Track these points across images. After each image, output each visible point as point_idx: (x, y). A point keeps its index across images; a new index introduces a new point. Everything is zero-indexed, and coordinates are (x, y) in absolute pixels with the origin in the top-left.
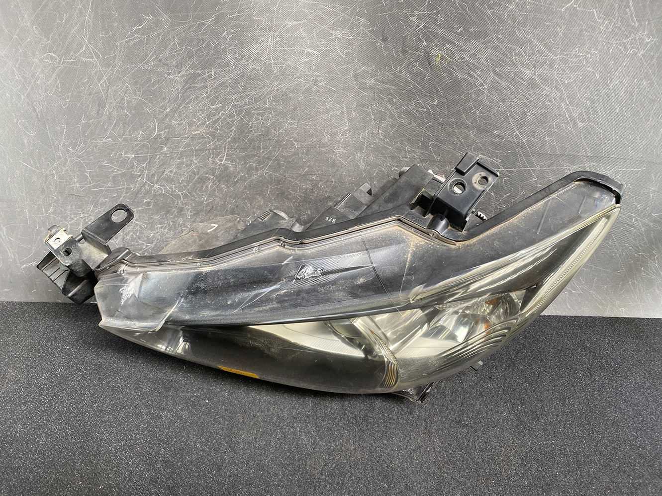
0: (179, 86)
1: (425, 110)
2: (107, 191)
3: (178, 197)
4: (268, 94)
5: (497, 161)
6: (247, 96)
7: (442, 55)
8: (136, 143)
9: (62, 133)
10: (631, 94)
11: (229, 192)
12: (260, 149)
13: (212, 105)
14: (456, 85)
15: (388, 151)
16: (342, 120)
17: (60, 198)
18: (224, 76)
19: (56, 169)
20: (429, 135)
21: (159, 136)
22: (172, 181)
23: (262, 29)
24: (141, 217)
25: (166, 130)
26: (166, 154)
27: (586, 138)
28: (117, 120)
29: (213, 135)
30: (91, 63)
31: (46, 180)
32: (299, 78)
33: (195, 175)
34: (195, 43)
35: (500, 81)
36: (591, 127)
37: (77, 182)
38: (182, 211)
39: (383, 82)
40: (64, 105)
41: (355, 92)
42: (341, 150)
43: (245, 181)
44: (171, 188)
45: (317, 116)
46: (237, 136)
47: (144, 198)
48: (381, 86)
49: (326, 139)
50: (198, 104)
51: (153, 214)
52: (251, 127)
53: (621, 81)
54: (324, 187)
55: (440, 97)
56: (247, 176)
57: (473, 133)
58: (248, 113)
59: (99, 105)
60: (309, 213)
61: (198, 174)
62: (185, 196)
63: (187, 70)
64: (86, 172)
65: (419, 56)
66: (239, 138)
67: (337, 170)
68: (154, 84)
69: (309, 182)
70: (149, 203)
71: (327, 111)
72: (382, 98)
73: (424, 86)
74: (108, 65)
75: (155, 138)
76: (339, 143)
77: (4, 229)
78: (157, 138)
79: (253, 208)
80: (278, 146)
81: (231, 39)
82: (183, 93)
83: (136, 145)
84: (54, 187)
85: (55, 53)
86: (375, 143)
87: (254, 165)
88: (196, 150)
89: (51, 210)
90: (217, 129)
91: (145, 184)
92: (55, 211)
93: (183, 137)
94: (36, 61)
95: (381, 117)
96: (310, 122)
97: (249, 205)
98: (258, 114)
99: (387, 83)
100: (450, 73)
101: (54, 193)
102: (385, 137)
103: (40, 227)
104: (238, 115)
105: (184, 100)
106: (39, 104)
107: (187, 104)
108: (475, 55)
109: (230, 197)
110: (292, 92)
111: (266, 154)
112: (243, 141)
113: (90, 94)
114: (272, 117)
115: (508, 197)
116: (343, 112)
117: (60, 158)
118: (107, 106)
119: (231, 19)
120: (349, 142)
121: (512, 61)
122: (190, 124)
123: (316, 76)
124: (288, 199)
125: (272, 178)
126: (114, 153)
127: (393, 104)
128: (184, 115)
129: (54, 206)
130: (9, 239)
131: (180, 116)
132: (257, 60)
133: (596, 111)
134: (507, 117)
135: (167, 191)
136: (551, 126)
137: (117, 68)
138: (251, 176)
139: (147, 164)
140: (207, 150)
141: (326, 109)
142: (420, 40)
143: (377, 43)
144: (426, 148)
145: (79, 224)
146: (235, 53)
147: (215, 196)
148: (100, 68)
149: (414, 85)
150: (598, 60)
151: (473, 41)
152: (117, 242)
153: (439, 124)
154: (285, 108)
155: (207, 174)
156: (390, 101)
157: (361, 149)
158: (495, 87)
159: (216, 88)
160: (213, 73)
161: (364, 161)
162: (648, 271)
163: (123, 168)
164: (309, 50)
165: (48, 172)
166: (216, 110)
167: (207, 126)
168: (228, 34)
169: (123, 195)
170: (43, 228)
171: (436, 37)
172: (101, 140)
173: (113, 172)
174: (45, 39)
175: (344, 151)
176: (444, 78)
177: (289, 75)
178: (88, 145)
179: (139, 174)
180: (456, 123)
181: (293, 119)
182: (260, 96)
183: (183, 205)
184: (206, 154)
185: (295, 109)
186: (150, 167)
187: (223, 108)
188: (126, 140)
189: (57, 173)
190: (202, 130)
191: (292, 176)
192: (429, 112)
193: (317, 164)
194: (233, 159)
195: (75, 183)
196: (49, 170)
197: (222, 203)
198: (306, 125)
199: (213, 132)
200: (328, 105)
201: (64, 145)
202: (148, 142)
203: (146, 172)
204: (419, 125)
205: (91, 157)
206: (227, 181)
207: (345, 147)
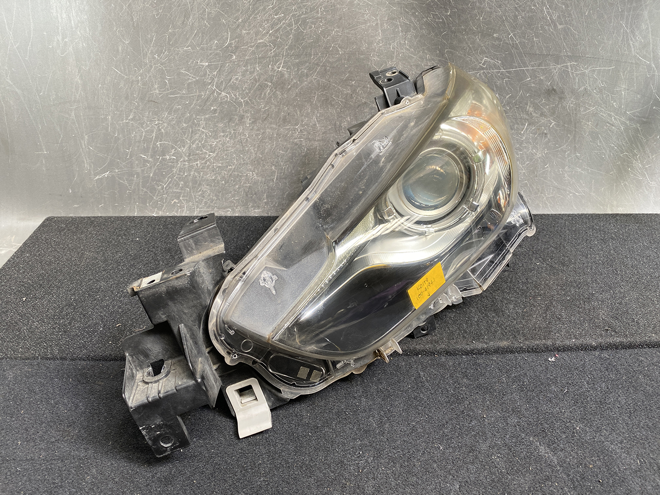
1: (441, 20)
2: (181, 98)
3: (240, 104)
4: (321, 5)
5: (498, 62)
6: (304, 6)
8: (210, 52)
9: (151, 41)
11: (283, 99)
12: (311, 55)
13: (276, 15)
15: (413, 60)
16: (377, 31)
17: (140, 104)
19: (141, 75)
20: (444, 43)
21: (230, 44)
22: (237, 88)
24: (208, 125)
25: (237, 40)
26: (234, 62)
27: (565, 38)
28: (198, 30)
29: (274, 42)
31: (132, 85)
33: (256, 82)
36: (568, 28)
37: (158, 88)
38: (242, 119)
40: (157, 15)
41: (386, 7)
42: (376, 58)
43: (297, 88)
44: (236, 96)
45: (357, 26)
46: (294, 43)
47: (211, 105)
48: (406, 1)
49: (364, 47)
50: (264, 14)
51: (217, 122)
52: (305, 35)
54: (361, 93)
55: (452, 8)
56: (298, 82)
57: (478, 38)
58: (304, 22)
59: (185, 16)
60: (349, 120)
61: (259, 80)
62: (247, 103)
64: (166, 79)
66: (295, 46)
69: (349, 88)
70: (215, 110)
71: (365, 22)
72: (407, 13)
76: (374, 51)
77: (86, 137)
78: (228, 47)
79: (302, 115)
80: (325, 52)
82: (254, 5)
83: (211, 54)
84: (137, 93)
86: (403, 52)
87: (305, 71)
88: (259, 58)
89: (131, 117)
90: (277, 38)
91: (213, 92)
92: (134, 117)
93: (250, 46)
95: (406, 29)
96: (351, 30)
97: (298, 113)
98: (312, 23)
101: (136, 99)
102: (410, 47)
103: (119, 134)
104: (296, 24)
105: (254, 11)
106: (137, 14)
107: (256, 15)
109: (284, 104)
111: (316, 60)
112: (298, 48)
113: (179, 6)
114: (323, 25)
115: (509, 97)
116: (377, 24)
117: (147, 64)
118: (191, 17)
120: (382, 51)
122: (257, 33)
124: (332, 105)
125: (319, 84)
126: (191, 60)
127: (415, 17)
128: (253, 25)
129: (135, 112)
130: (89, 148)
131: (250, 25)
133: (570, 14)
134: (503, 21)
135: (232, 99)
136: (537, 28)
138: (302, 83)
139: (217, 72)
140: (268, 57)
141: (365, 20)
144: (443, 55)
145: (153, 132)
147: (271, 103)
152: (184, 151)
153: (452, 32)
154: (334, 17)
155: (266, 81)
156: (414, 14)
157: (392, 58)
162: (634, 171)
163: (198, 76)
165: (134, 78)
166: (279, 20)
167: (270, 35)
169: (194, 102)
170: (120, 136)
172: (182, 49)
173: (189, 79)
175: (378, 59)
178: (171, 53)
179: (210, 81)
180: (465, 30)
181: (339, 28)
182: (314, 6)
183: (243, 112)
184: (267, 61)
185: (340, 19)
186: (220, 75)
187: (284, 18)
188: (202, 49)
189: (142, 79)
190: (267, 38)
191: (336, 82)
192: (444, 23)
193: (356, 70)
194: (289, 66)
195: (155, 90)
196: (135, 76)
197: (277, 110)
198: (349, 33)
199: (274, 40)
200: (366, 17)
201: (152, 52)
202: (220, 51)
203: (216, 79)
204: (436, 35)
205: (173, 65)
206: (282, 88)
207: (379, 55)
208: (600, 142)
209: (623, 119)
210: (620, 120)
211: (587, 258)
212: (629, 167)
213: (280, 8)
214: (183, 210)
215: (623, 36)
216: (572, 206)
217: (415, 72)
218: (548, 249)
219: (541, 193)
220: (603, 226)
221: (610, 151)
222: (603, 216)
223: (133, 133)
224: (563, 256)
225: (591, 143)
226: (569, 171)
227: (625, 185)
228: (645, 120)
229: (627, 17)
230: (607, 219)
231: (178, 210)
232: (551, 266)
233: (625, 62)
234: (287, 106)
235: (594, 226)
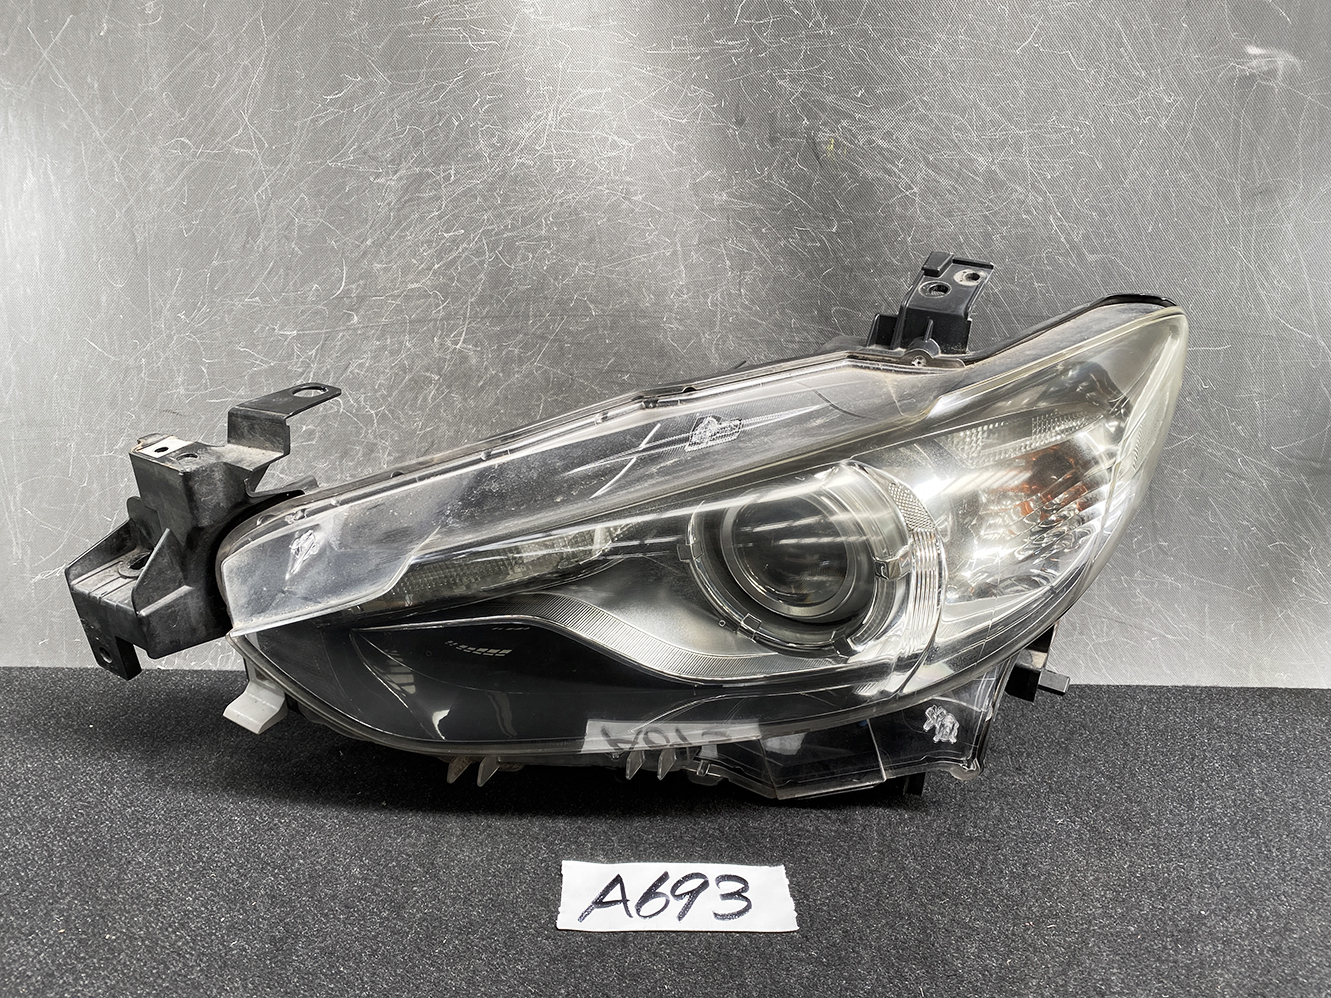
0: (392, 198)
1: (818, 244)
3: (368, 420)
4: (546, 211)
6: (510, 213)
7: (836, 140)
8: (302, 308)
9: (172, 284)
10: (1166, 198)
11: (466, 409)
12: (527, 318)
13: (447, 231)
14: (865, 192)
15: (761, 330)
16: (675, 267)
17: (143, 417)
18: (472, 177)
19: (147, 355)
20: (829, 293)
21: (347, 292)
22: (362, 385)
23: (538, 96)
24: (293, 465)
25: (361, 282)
26: (355, 330)
28: (276, 262)
29: (444, 290)
30: (248, 156)
31: (125, 377)
32: (600, 184)
33: (405, 373)
34: (426, 119)
35: (938, 177)
36: (1111, 261)
37: (183, 384)
38: (372, 451)
39: (741, 198)
40: (188, 231)
41: (695, 217)
42: (675, 326)
43: (498, 387)
44: (357, 401)
45: (630, 256)
47: (303, 422)
48: (739, 205)
49: (647, 301)
50: (422, 230)
51: (315, 458)
52: (514, 274)
53: (1142, 175)
55: (841, 217)
56: (501, 375)
58: (510, 246)
59: (249, 234)
61: (411, 369)
62: (383, 418)
63: (410, 168)
64: (204, 364)
65: (798, 145)
66: (491, 297)
67: (669, 365)
68: (348, 195)
69: (616, 388)
70: (310, 434)
71: (648, 248)
72: (743, 229)
73: (812, 199)
74: (274, 162)
75: (340, 298)
76: (671, 310)
77: (19, 487)
78: (343, 298)
80: (560, 312)
81: (487, 111)
82: (399, 210)
83: (303, 312)
84: (136, 394)
85: (189, 137)
86: (736, 314)
87: (516, 351)
88: (410, 322)
89: (120, 445)
90: (452, 279)
93: (391, 296)
94: (155, 150)
95: (742, 266)
96: (617, 266)
98: (527, 249)
99: (748, 199)
100: (853, 171)
101: (135, 405)
102: (752, 301)
103: (91, 483)
104: (491, 250)
105: (399, 223)
106: (144, 228)
107: (403, 230)
108: (889, 134)
109: (468, 421)
110: (587, 208)
111: (539, 328)
112: (499, 301)
113: (236, 212)
114: (552, 253)
116: (675, 253)
117: (160, 332)
118: (262, 235)
119: (488, 79)
120: (688, 311)
121: (952, 141)
122: (406, 269)
123: (628, 183)
125: (547, 380)
126: (260, 325)
127: (761, 237)
128: (396, 252)
129: (129, 435)
130: (23, 512)
131: (389, 253)
132: (528, 149)
133: (1112, 231)
134: (961, 245)
135: (348, 409)
136: (1039, 260)
137: (291, 165)
138: (509, 376)
139: (318, 349)
140: (431, 320)
141: (646, 244)
142: (798, 118)
143: (728, 128)
144: (828, 318)
146: (493, 135)
147: (440, 418)
148: (261, 165)
149: (794, 199)
150: (1094, 137)
151: (883, 111)
153: (845, 269)
154: (575, 237)
155: (428, 370)
156: (756, 231)
157: (712, 324)
158: (931, 190)
159: (456, 199)
160: (452, 172)
161: (717, 349)
162: (1305, 584)
163: (273, 358)
164: (616, 138)
165: (131, 362)
166: (454, 241)
167: (434, 273)
168: (482, 104)
170: (95, 485)
171: (823, 110)
172: (240, 301)
173: (253, 365)
174: (178, 115)
175: (681, 328)
176: (843, 180)
177: (581, 177)
178: (215, 309)
179: (300, 370)
180: (875, 264)
181: (588, 260)
182: (533, 214)
183: (375, 438)
184: (428, 330)
185: (591, 240)
186: (322, 356)
187: (465, 237)
188: (286, 301)
189: (148, 363)
190: (427, 281)
191: (586, 375)
192: (824, 248)
193: (631, 350)
194: (478, 340)
195: (177, 386)
196: (134, 357)
197: (451, 434)
198: (612, 272)
199: (445, 284)
200: (649, 238)
201: (173, 307)
202: (325, 305)
203: (314, 366)
204: (810, 275)
205: (218, 334)
206: (464, 386)
207: (681, 320)
208: (1215, 514)
209: (1264, 463)
210: (1256, 465)
211: (1190, 807)
212: (1291, 575)
213: (456, 217)
214: (228, 657)
215: (1242, 278)
216: (1160, 667)
217: (765, 356)
218: (1091, 778)
219: (1081, 633)
220: (1237, 721)
221: (1241, 537)
222: (1239, 694)
223: (122, 478)
224: (1129, 799)
225: (1192, 518)
226: (1145, 583)
227: (1287, 617)
228: (1318, 466)
229: (1245, 237)
230: (1248, 700)
231: (217, 655)
232: (1093, 829)
233: (1255, 336)
234: (475, 424)
235: (1212, 720)
